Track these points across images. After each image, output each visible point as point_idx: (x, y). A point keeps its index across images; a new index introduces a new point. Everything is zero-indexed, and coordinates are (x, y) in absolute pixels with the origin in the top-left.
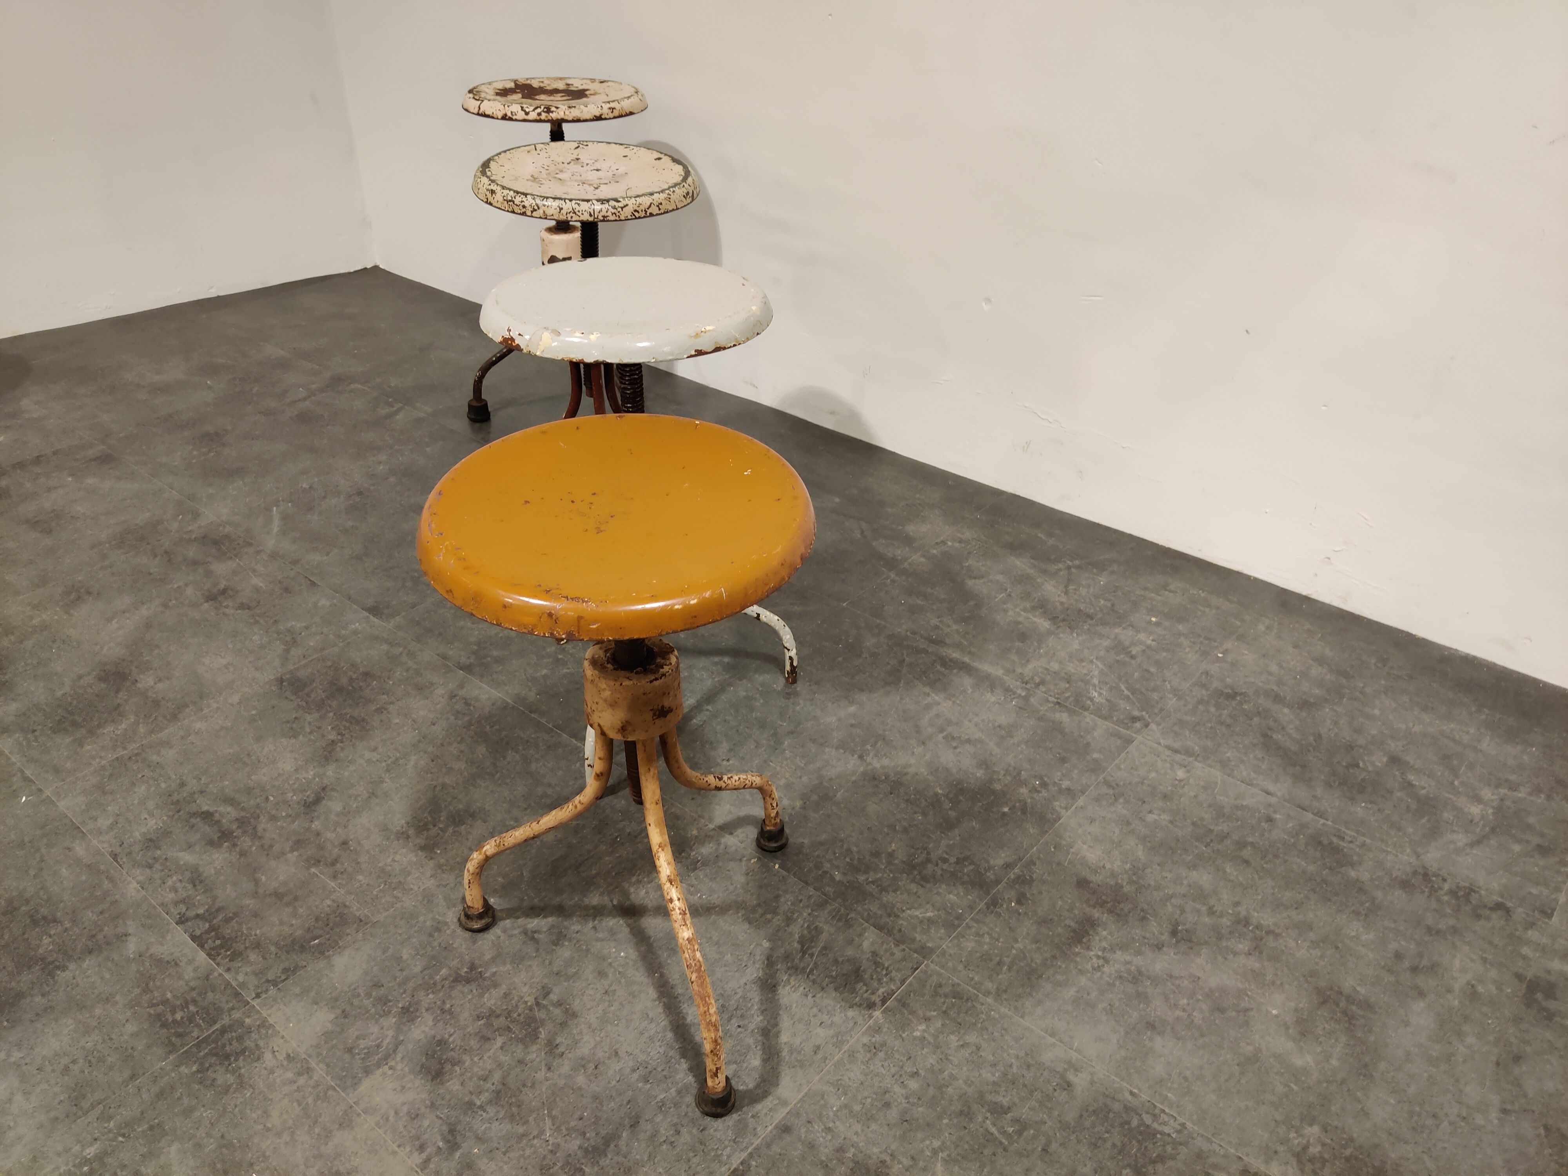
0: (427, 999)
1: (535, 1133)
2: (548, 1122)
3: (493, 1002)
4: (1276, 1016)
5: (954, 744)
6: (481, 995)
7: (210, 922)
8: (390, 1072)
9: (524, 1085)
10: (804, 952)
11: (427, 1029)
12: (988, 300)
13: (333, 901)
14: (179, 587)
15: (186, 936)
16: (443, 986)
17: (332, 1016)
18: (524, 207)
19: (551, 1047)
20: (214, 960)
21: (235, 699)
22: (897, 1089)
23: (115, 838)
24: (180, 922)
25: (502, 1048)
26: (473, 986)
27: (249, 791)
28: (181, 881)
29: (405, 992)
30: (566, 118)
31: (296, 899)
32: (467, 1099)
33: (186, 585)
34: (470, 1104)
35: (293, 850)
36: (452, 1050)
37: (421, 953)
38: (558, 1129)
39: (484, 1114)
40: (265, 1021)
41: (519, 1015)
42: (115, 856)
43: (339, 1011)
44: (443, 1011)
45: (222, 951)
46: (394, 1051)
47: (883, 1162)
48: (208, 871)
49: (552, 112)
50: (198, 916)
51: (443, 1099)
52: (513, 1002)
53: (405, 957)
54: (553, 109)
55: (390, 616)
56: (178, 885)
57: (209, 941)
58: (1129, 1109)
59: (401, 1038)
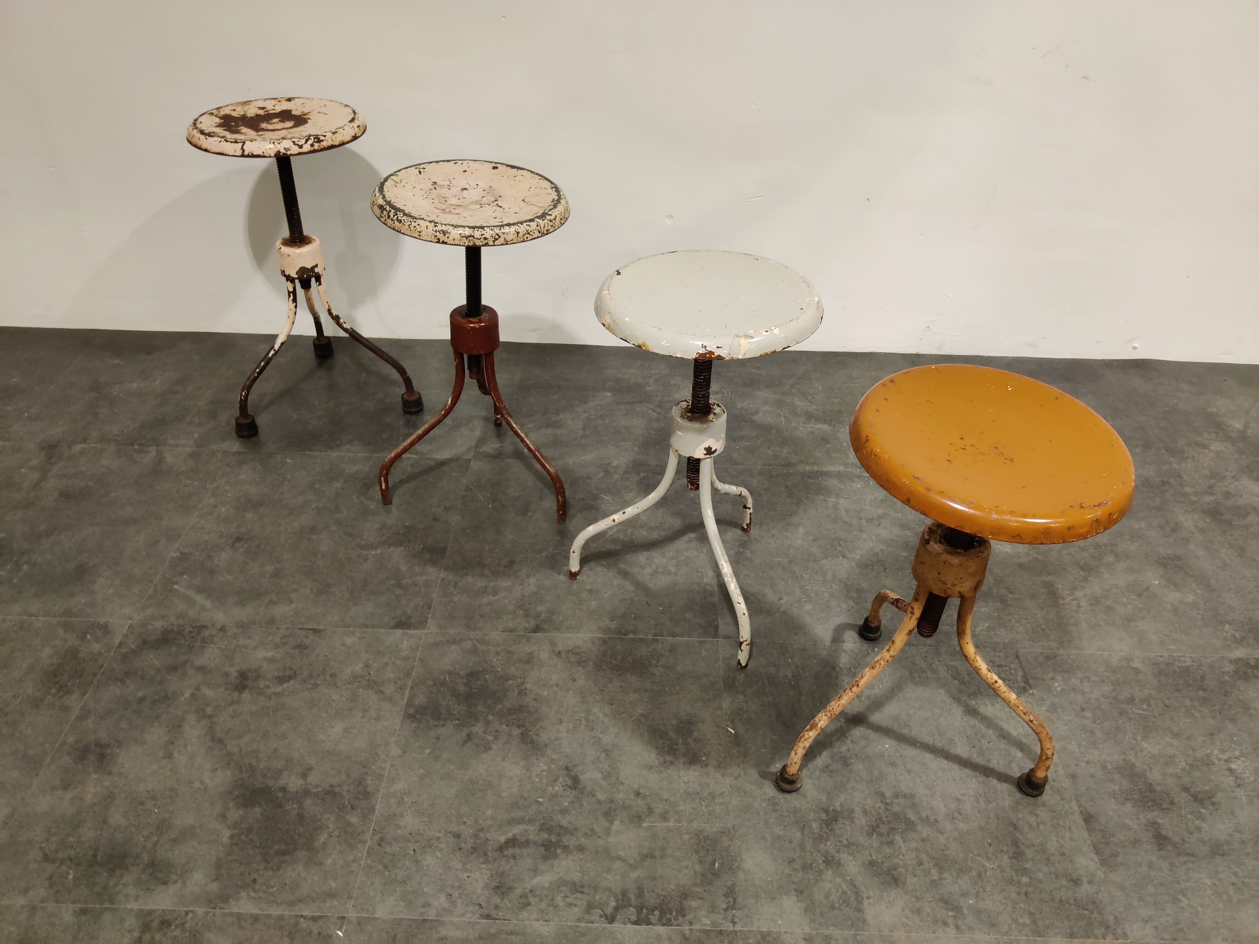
0: (830, 846)
1: (982, 870)
2: (979, 859)
3: (863, 820)
4: (1159, 584)
5: (876, 523)
6: (853, 821)
7: (631, 905)
8: (871, 901)
9: (942, 850)
10: (963, 683)
11: (854, 863)
12: (670, 216)
13: (688, 834)
14: (193, 695)
15: (629, 926)
16: (826, 833)
17: (794, 898)
18: (485, 239)
19: (926, 820)
20: (671, 925)
21: (395, 750)
22: (1086, 722)
23: (467, 905)
24: (611, 919)
25: (904, 841)
26: (841, 820)
27: (515, 805)
28: (566, 897)
29: (812, 854)
30: (334, 144)
31: (663, 849)
32: (928, 881)
33: (198, 689)
34: (933, 882)
35: (611, 822)
36: (883, 862)
37: (786, 824)
38: (989, 859)
39: (947, 881)
40: (761, 933)
41: (887, 817)
42: (488, 917)
43: (794, 892)
44: (847, 846)
45: (668, 916)
46: (856, 888)
47: (1124, 760)
48: (576, 877)
49: (322, 141)
50: (616, 909)
51: (917, 891)
52: (873, 813)
53: (781, 833)
54: (322, 138)
55: (422, 623)
56: (568, 900)
57: (650, 917)
58: (1167, 664)
59: (849, 878)
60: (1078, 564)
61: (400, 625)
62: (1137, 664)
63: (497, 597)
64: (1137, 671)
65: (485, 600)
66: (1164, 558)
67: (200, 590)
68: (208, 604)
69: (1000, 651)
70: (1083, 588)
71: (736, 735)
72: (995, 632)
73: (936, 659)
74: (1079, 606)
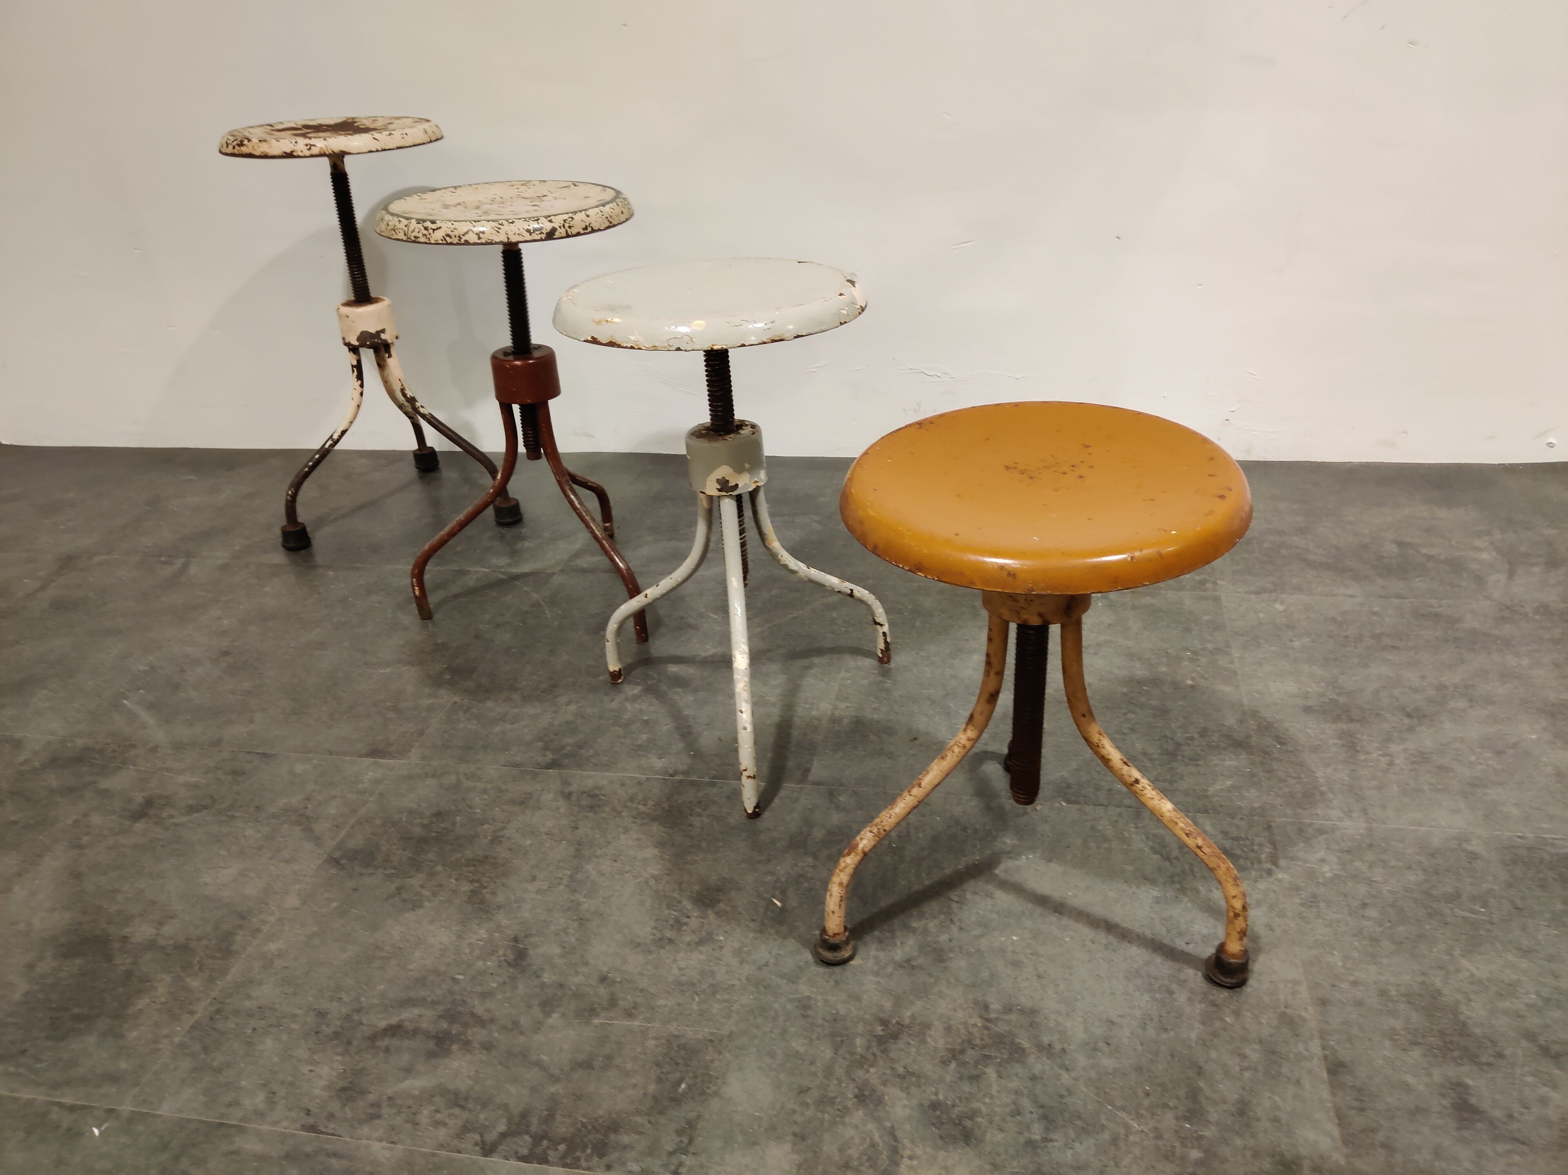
0: (873, 1075)
1: (1122, 1131)
2: (1122, 1115)
3: (941, 1042)
6: (923, 1042)
7: (527, 1133)
8: (915, 1163)
9: (1061, 1096)
11: (905, 1102)
13: (657, 1038)
14: (76, 822)
15: (513, 1162)
16: (874, 1055)
17: (788, 1147)
19: (1046, 1050)
20: (578, 1167)
21: (292, 901)
22: (1366, 923)
23: (291, 1110)
24: (488, 1150)
25: (1000, 1077)
26: (905, 1038)
27: (421, 981)
28: (437, 1111)
29: (840, 1081)
31: (609, 1058)
32: (1022, 1140)
33: (85, 815)
34: (1030, 1143)
35: (548, 1014)
36: (954, 1106)
37: (814, 1037)
38: (1139, 1116)
39: (1055, 1144)
41: (982, 1039)
42: (313, 1129)
43: (790, 1138)
44: (902, 1077)
45: (578, 1154)
46: (896, 1141)
47: (1423, 983)
48: (463, 1084)
50: (504, 1135)
51: (998, 1154)
52: (962, 1031)
53: (801, 1049)
55: (403, 752)
56: (438, 1116)
57: (549, 1152)
58: (1530, 849)
59: (888, 1124)
60: (1402, 709)
61: (375, 753)
62: (1475, 846)
63: (515, 726)
64: (1474, 856)
65: (498, 729)
66: (1554, 705)
67: (151, 706)
68: (151, 722)
69: (1242, 819)
70: (1403, 740)
71: (783, 910)
72: (1239, 793)
73: (1133, 825)
74: (1391, 764)
